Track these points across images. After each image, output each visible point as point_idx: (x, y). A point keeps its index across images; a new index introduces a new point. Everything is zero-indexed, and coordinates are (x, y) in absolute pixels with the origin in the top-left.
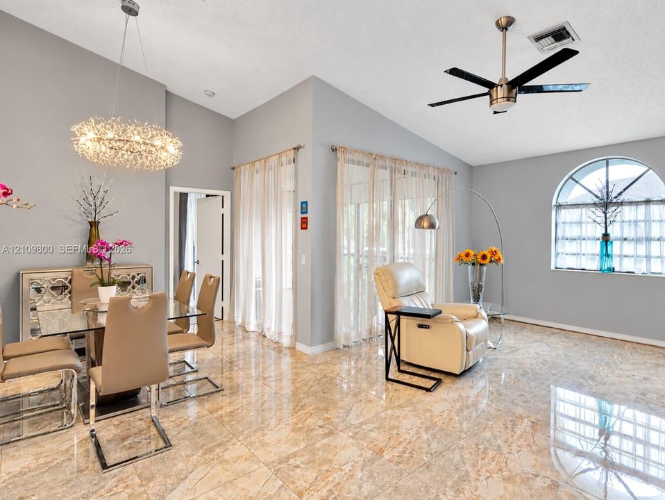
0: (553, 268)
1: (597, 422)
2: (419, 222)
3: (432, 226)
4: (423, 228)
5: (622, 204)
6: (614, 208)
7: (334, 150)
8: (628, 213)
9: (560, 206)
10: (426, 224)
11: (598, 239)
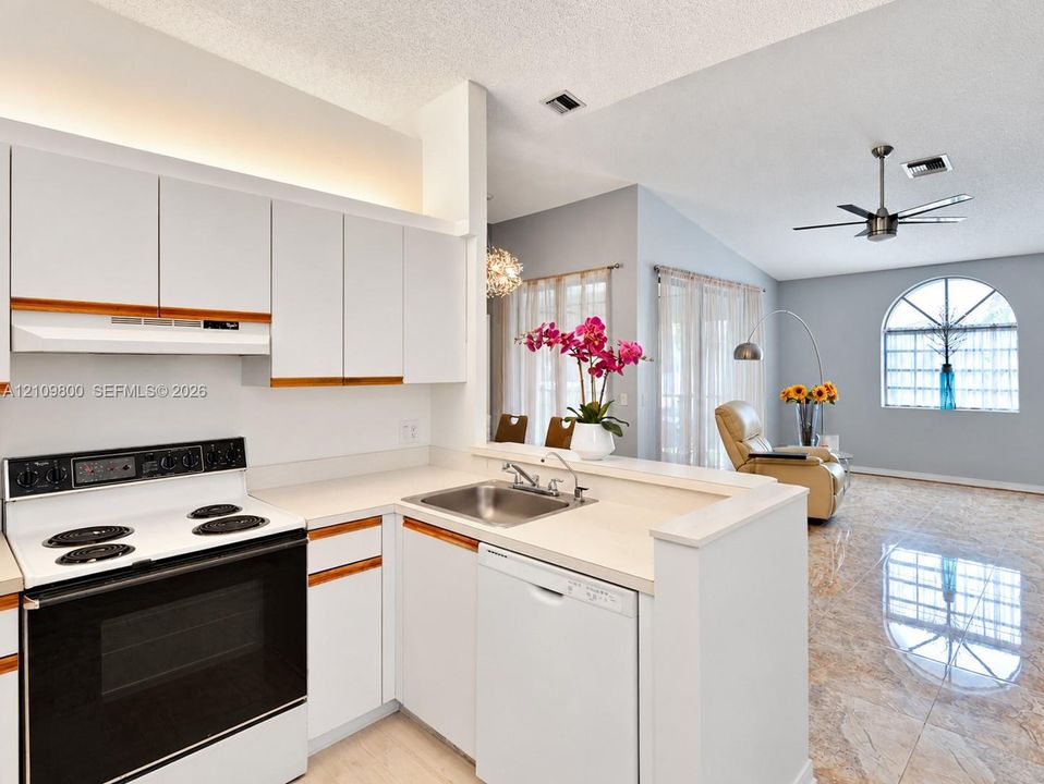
0: (883, 405)
1: (939, 585)
2: (740, 353)
3: (755, 356)
4: (745, 358)
5: (965, 330)
6: (955, 335)
7: (656, 270)
8: (971, 340)
9: (890, 332)
10: (748, 354)
11: (937, 370)
